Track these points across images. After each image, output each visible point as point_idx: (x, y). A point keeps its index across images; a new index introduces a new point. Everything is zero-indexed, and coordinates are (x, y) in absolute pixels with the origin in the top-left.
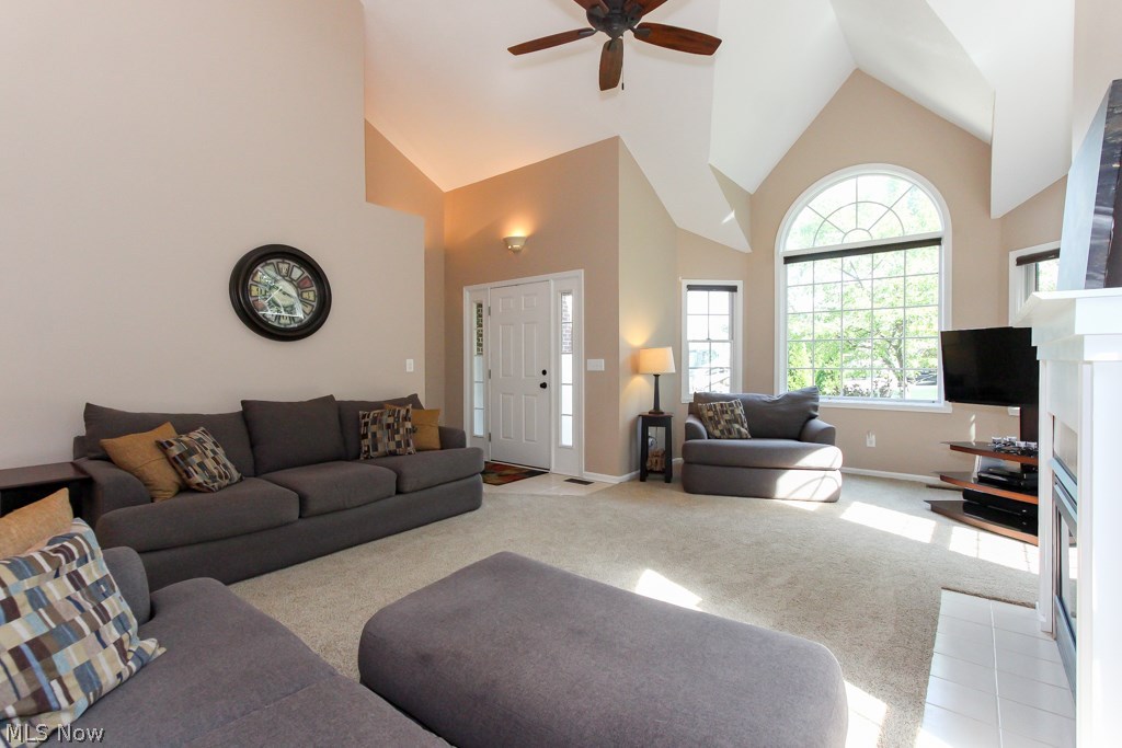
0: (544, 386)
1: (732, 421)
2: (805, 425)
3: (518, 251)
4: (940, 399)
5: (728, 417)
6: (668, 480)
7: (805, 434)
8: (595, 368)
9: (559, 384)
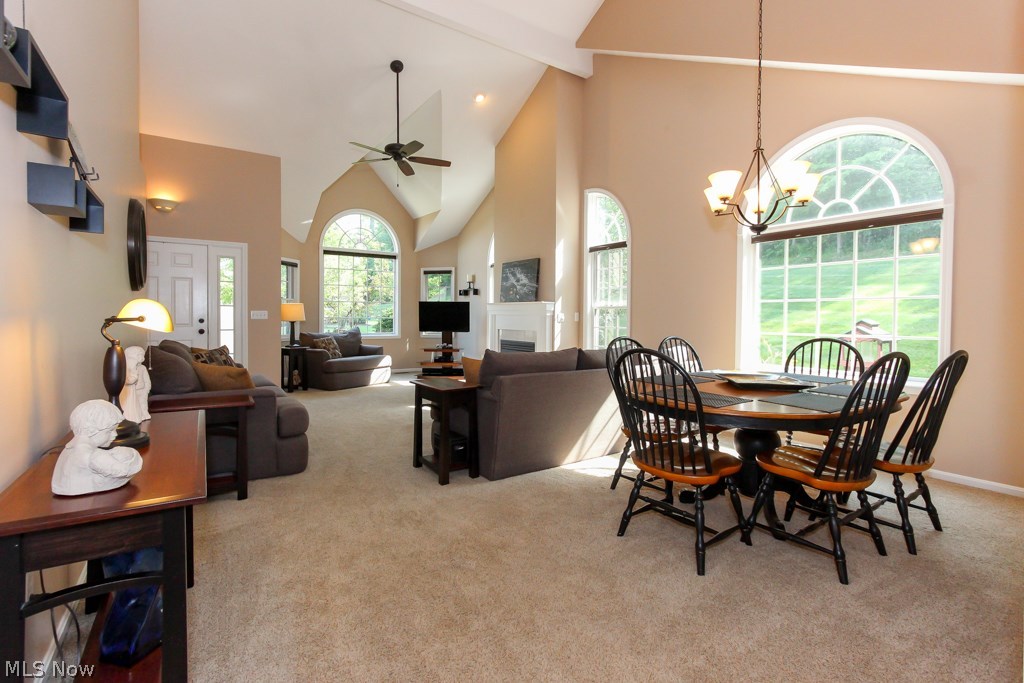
0: (201, 332)
1: (335, 348)
2: (361, 348)
3: (167, 212)
4: (396, 332)
5: (332, 346)
6: (305, 389)
7: (362, 351)
8: (259, 318)
9: (219, 330)
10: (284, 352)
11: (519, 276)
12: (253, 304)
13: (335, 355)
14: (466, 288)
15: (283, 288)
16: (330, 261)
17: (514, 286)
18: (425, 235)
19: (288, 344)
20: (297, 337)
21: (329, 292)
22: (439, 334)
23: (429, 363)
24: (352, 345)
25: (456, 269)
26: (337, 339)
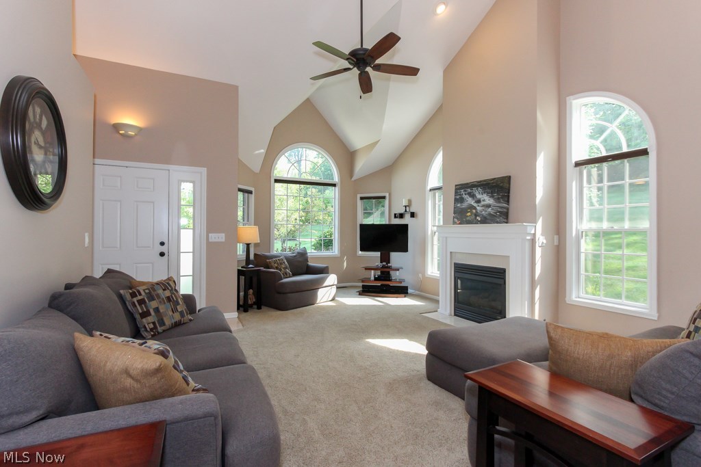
0: (162, 254)
1: (286, 268)
2: (308, 267)
3: (130, 137)
4: (335, 250)
5: (283, 266)
6: (259, 308)
7: (310, 270)
8: (217, 240)
9: (179, 253)
10: (240, 273)
11: (479, 196)
12: (212, 227)
13: (286, 276)
14: (402, 211)
15: (240, 213)
16: (279, 189)
17: (472, 207)
18: (362, 165)
19: (244, 264)
20: (252, 257)
21: (279, 216)
22: (378, 254)
23: (368, 280)
24: (300, 264)
25: (390, 195)
26: (288, 259)
